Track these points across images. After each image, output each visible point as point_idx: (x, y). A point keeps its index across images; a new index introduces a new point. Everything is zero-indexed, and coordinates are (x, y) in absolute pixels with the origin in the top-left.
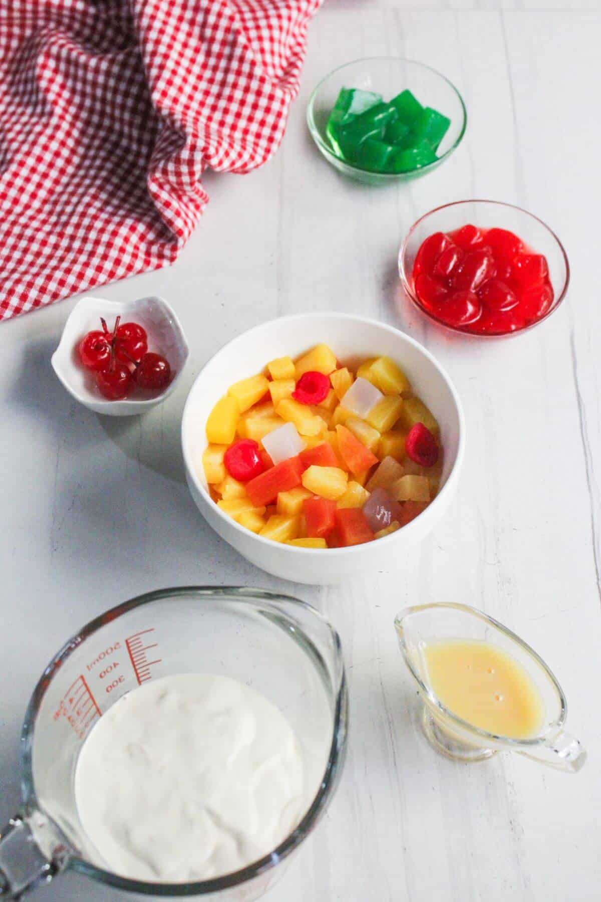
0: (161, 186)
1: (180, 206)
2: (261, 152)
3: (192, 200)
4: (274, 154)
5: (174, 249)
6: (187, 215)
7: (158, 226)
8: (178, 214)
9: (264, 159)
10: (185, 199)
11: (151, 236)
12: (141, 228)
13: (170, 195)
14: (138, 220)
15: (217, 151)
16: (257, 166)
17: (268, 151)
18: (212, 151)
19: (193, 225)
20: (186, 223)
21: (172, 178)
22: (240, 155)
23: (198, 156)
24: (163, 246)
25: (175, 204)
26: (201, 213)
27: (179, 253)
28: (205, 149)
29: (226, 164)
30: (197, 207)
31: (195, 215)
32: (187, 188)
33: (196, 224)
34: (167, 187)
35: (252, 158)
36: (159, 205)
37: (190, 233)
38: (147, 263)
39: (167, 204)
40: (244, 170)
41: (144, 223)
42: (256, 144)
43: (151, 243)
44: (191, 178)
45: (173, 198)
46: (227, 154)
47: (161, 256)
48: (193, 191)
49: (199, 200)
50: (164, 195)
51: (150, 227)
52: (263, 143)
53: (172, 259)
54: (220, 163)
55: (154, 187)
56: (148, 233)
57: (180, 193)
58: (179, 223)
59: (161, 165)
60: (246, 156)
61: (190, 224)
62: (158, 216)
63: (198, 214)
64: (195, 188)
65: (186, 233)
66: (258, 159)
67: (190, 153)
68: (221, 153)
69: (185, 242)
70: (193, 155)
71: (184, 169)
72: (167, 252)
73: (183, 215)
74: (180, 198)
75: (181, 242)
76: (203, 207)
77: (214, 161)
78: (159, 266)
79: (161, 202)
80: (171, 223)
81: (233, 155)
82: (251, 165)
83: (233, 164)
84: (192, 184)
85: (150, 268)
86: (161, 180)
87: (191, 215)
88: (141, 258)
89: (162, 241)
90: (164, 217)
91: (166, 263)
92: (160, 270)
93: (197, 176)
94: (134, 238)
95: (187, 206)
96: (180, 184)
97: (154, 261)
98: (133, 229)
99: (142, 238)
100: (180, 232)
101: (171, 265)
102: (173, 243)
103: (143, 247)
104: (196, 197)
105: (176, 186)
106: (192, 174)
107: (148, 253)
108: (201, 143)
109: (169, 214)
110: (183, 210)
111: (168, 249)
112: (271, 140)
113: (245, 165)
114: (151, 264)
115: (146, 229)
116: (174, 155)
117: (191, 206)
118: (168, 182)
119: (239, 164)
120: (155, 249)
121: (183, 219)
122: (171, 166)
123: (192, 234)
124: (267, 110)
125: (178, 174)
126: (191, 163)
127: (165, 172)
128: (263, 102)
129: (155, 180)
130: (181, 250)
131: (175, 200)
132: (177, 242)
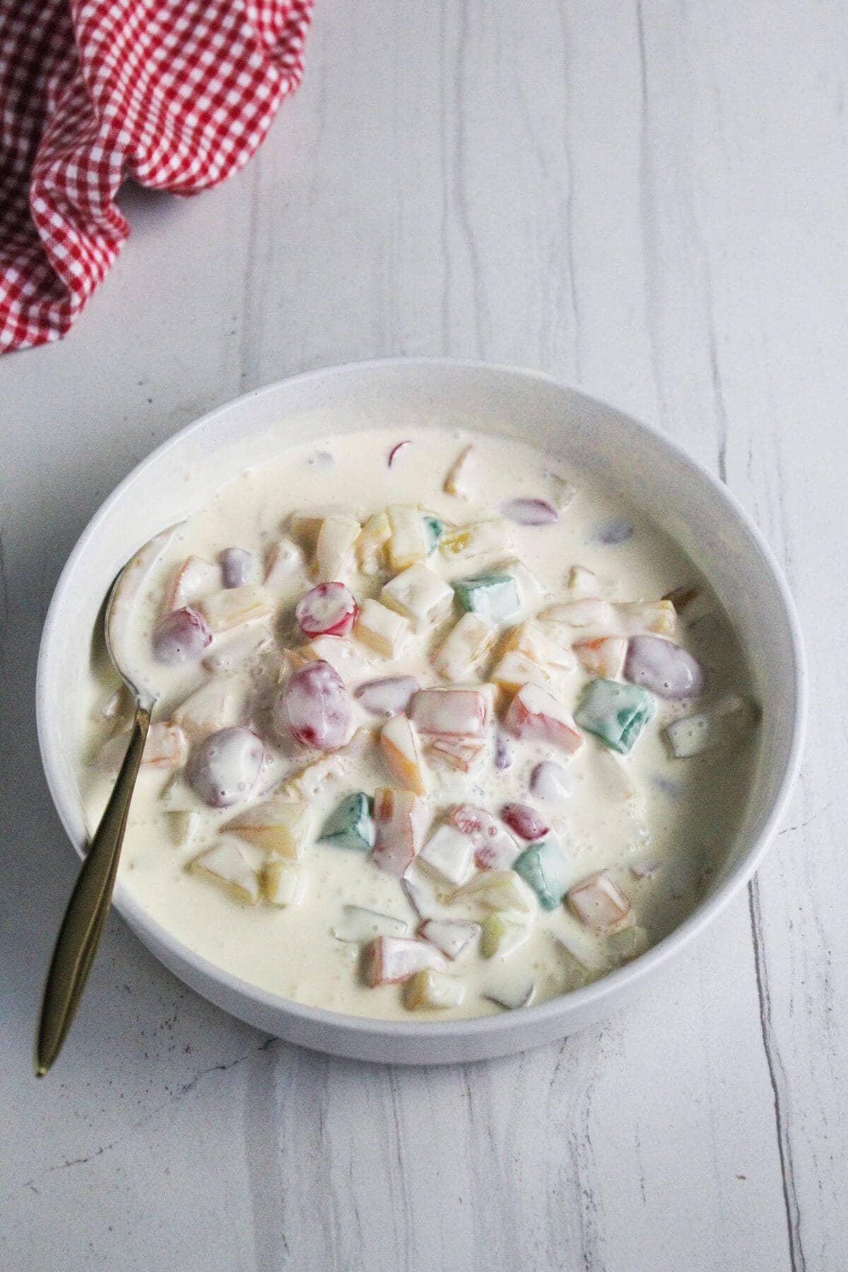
0: (52, 205)
1: (81, 241)
2: (220, 159)
3: (102, 232)
4: (240, 168)
5: (66, 311)
6: (91, 257)
7: (41, 272)
8: (75, 253)
9: (223, 173)
10: (91, 229)
11: (28, 289)
12: (12, 276)
13: (66, 221)
14: (8, 263)
15: (150, 153)
16: (210, 185)
17: (231, 160)
18: (141, 152)
19: (101, 273)
20: (87, 270)
21: (72, 193)
22: (186, 164)
23: (117, 159)
24: (47, 306)
25: (73, 237)
26: (117, 252)
27: (74, 318)
28: (130, 150)
29: (162, 176)
30: (111, 244)
31: (106, 258)
32: (96, 211)
33: (106, 273)
34: (62, 208)
35: (204, 170)
36: (45, 235)
37: (93, 285)
38: (20, 334)
39: (60, 236)
40: (189, 189)
41: (17, 268)
42: (216, 145)
43: (28, 302)
44: (101, 196)
45: (70, 226)
46: (165, 160)
47: (44, 323)
48: (104, 216)
49: (115, 232)
50: (57, 221)
51: (26, 274)
53: (63, 328)
54: (153, 173)
55: (40, 206)
56: (23, 285)
57: (84, 218)
58: (76, 269)
59: (56, 167)
60: (195, 167)
61: (95, 271)
62: (43, 255)
63: (112, 256)
64: (109, 211)
65: (87, 285)
66: (214, 172)
67: (104, 154)
68: (156, 157)
69: (84, 300)
70: (108, 157)
71: (93, 178)
72: (54, 317)
73: (84, 255)
74: (82, 227)
75: (76, 300)
76: (121, 244)
77: (143, 170)
78: (41, 341)
79: (49, 231)
80: (62, 266)
81: (175, 162)
82: (201, 182)
83: (173, 176)
84: (103, 205)
85: (26, 343)
86: (54, 195)
87: (98, 256)
88: (11, 326)
89: (46, 298)
90: (54, 256)
91: (52, 335)
92: (44, 348)
93: (113, 193)
95: (93, 242)
96: (85, 202)
97: (33, 331)
99: (14, 292)
100: (77, 284)
101: (61, 338)
102: (64, 300)
103: (15, 307)
104: (109, 226)
105: (77, 205)
106: (104, 187)
107: (24, 319)
108: (124, 138)
109: (61, 252)
110: (86, 247)
111: (56, 311)
112: (241, 143)
113: (192, 180)
114: (28, 336)
115: (20, 278)
116: (79, 152)
117: (101, 242)
118: (65, 199)
119: (182, 178)
120: (34, 311)
121: (83, 261)
122: (72, 172)
123: (97, 288)
124: (249, 95)
125: (82, 185)
126: (104, 168)
127: (61, 179)
128: (245, 80)
129: (42, 193)
130: (77, 313)
131: (73, 229)
132: (69, 301)
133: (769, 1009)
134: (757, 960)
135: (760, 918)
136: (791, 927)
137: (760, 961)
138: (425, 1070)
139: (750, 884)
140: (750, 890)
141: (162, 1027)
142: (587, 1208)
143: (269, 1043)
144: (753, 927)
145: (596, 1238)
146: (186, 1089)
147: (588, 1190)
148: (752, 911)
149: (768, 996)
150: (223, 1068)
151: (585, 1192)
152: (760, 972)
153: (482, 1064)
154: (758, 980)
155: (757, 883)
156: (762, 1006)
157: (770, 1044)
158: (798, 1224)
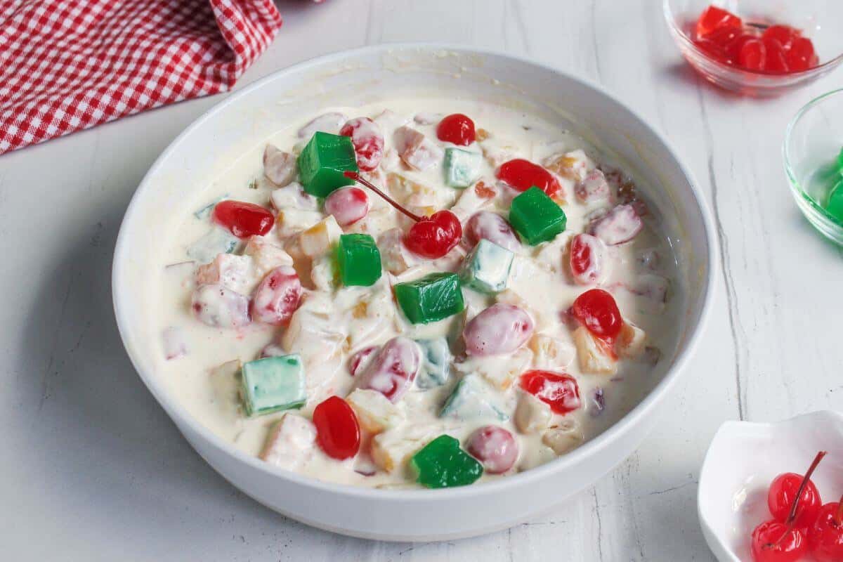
1: (245, 21)
3: (262, 19)
5: (232, 69)
6: (252, 34)
7: (216, 44)
8: (239, 27)
10: (254, 16)
11: (207, 57)
12: (195, 47)
14: (193, 40)
19: (259, 47)
20: (248, 40)
24: (219, 66)
25: (238, 16)
26: (272, 38)
27: (238, 74)
30: (268, 30)
31: (263, 38)
33: (263, 48)
36: (218, 12)
37: (253, 54)
38: (199, 84)
39: (228, 13)
41: (199, 42)
43: (207, 65)
45: (237, 8)
47: (217, 78)
49: (271, 23)
51: (206, 46)
53: (231, 82)
56: (203, 54)
58: (240, 38)
61: (254, 43)
62: (217, 28)
63: (268, 39)
65: (247, 51)
72: (224, 73)
73: (246, 29)
74: (246, 11)
75: (239, 60)
76: (275, 32)
78: (213, 91)
79: (221, 10)
80: (230, 35)
85: (203, 92)
87: (257, 35)
88: (193, 79)
89: (219, 62)
90: (224, 28)
91: (223, 88)
92: (216, 97)
94: (186, 59)
95: (254, 24)
97: (209, 84)
98: (185, 48)
99: (197, 58)
100: (240, 49)
101: (229, 90)
102: (231, 61)
103: (197, 69)
107: (203, 76)
109: (229, 25)
110: (247, 25)
111: (224, 69)
114: (205, 87)
115: (201, 49)
120: (210, 70)
121: (245, 33)
123: (256, 57)
130: (241, 70)
131: (239, 11)
132: (235, 62)
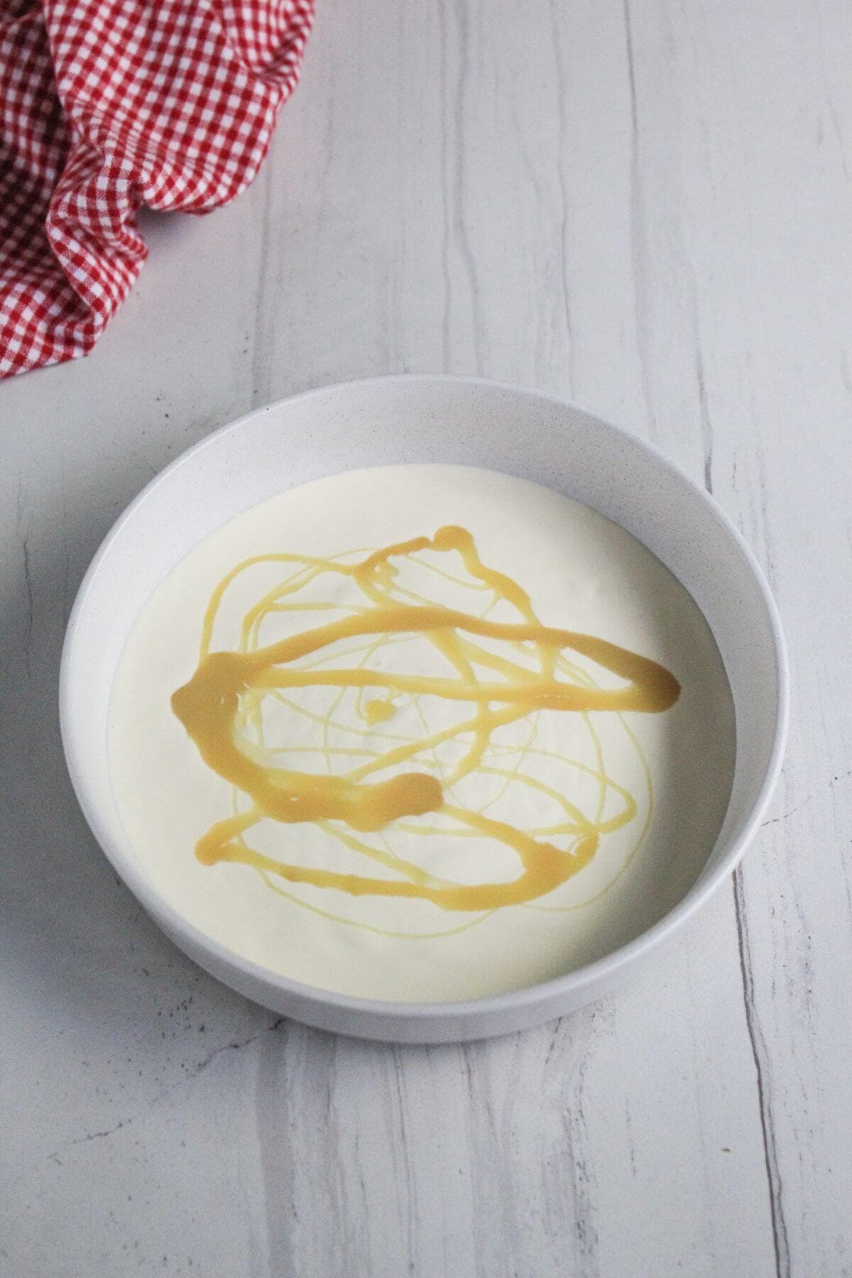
0: (68, 232)
1: (100, 264)
2: (227, 179)
3: (120, 254)
4: (248, 184)
5: (89, 330)
6: (111, 278)
7: (66, 294)
8: (95, 275)
9: (232, 191)
10: (109, 253)
11: (54, 310)
12: (39, 297)
13: (83, 245)
14: (35, 286)
15: (153, 178)
16: (220, 203)
17: (238, 178)
18: (145, 177)
19: (121, 293)
21: (85, 221)
22: (192, 185)
23: (122, 185)
24: (71, 325)
25: (91, 260)
26: (136, 273)
27: (97, 336)
28: (133, 176)
29: (169, 198)
30: (130, 265)
31: (125, 278)
32: (109, 235)
33: (126, 292)
34: (79, 234)
35: (212, 189)
36: (64, 261)
37: (114, 305)
38: (47, 352)
39: (78, 261)
40: (199, 209)
41: (44, 290)
42: (220, 168)
43: (55, 321)
44: (112, 220)
45: (88, 250)
46: (170, 183)
47: (69, 342)
48: (118, 239)
49: (132, 254)
50: (74, 247)
51: (53, 295)
52: (232, 166)
53: (88, 346)
54: (159, 196)
55: (56, 234)
56: (49, 306)
57: (101, 243)
58: (97, 290)
59: (67, 198)
60: (202, 187)
61: (115, 291)
62: (65, 281)
63: (131, 278)
64: (122, 234)
65: (108, 305)
66: (222, 191)
67: (110, 182)
68: (161, 181)
69: (106, 319)
70: (114, 184)
71: (102, 205)
72: (79, 335)
73: (104, 276)
74: (100, 250)
75: (99, 319)
76: (140, 265)
77: (149, 194)
78: (66, 358)
79: (68, 257)
80: (83, 289)
81: (181, 185)
82: (210, 201)
83: (180, 198)
84: (116, 229)
85: (52, 361)
86: (69, 223)
87: (118, 278)
88: (38, 344)
89: (71, 318)
90: (75, 279)
91: (77, 352)
92: (67, 365)
93: (123, 218)
94: (28, 314)
95: (112, 264)
96: (98, 228)
97: (59, 348)
98: (25, 299)
99: (41, 312)
100: (98, 304)
101: (86, 355)
102: (88, 321)
103: (42, 327)
104: (125, 249)
105: (91, 232)
106: (114, 213)
107: (50, 337)
108: (127, 166)
109: (80, 275)
110: (104, 269)
111: (80, 330)
112: (244, 161)
113: (200, 200)
114: (54, 354)
115: (46, 299)
116: (87, 183)
117: (120, 264)
118: (79, 226)
119: (189, 199)
120: (60, 330)
121: (102, 282)
122: (82, 201)
123: (118, 308)
124: (241, 115)
125: (93, 213)
126: (111, 196)
127: (72, 209)
128: (234, 102)
129: (58, 222)
130: (101, 331)
131: (91, 253)
132: (93, 320)
133: (753, 991)
134: (741, 944)
135: (744, 905)
136: (773, 913)
137: (744, 945)
138: (428, 1048)
139: (734, 873)
140: (735, 879)
141: (178, 1008)
142: (581, 1179)
143: (280, 1023)
144: (737, 914)
145: (588, 1207)
146: (202, 1066)
147: (582, 1163)
148: (736, 897)
149: (751, 979)
150: (236, 1046)
151: (579, 1164)
152: (744, 956)
153: (481, 1043)
154: (742, 964)
155: (741, 872)
156: (745, 988)
157: (753, 1025)
158: (779, 1194)
